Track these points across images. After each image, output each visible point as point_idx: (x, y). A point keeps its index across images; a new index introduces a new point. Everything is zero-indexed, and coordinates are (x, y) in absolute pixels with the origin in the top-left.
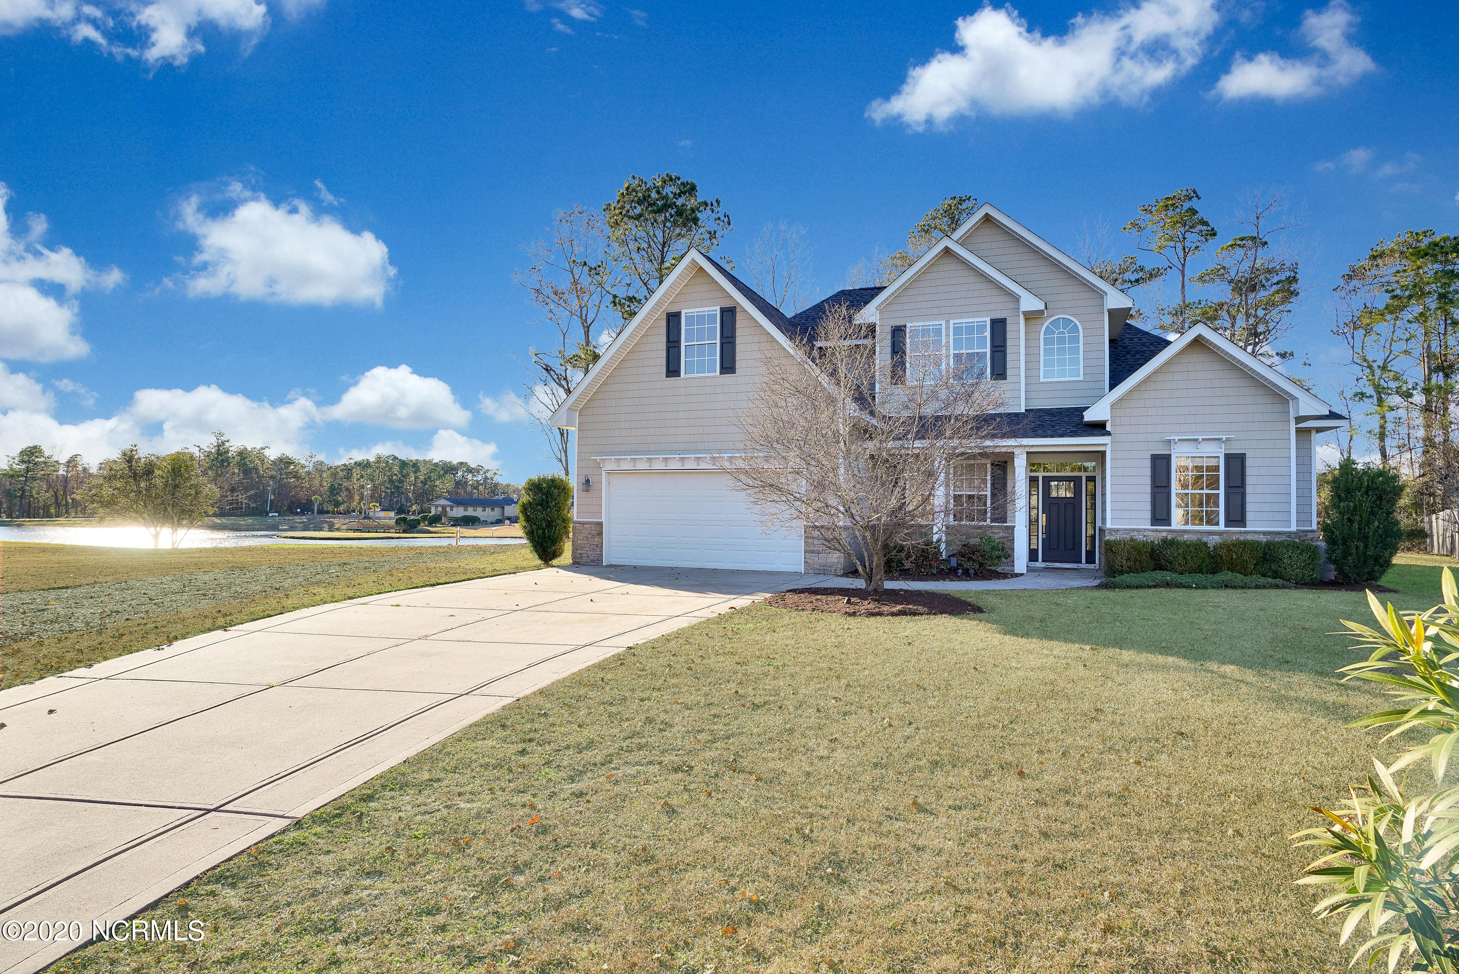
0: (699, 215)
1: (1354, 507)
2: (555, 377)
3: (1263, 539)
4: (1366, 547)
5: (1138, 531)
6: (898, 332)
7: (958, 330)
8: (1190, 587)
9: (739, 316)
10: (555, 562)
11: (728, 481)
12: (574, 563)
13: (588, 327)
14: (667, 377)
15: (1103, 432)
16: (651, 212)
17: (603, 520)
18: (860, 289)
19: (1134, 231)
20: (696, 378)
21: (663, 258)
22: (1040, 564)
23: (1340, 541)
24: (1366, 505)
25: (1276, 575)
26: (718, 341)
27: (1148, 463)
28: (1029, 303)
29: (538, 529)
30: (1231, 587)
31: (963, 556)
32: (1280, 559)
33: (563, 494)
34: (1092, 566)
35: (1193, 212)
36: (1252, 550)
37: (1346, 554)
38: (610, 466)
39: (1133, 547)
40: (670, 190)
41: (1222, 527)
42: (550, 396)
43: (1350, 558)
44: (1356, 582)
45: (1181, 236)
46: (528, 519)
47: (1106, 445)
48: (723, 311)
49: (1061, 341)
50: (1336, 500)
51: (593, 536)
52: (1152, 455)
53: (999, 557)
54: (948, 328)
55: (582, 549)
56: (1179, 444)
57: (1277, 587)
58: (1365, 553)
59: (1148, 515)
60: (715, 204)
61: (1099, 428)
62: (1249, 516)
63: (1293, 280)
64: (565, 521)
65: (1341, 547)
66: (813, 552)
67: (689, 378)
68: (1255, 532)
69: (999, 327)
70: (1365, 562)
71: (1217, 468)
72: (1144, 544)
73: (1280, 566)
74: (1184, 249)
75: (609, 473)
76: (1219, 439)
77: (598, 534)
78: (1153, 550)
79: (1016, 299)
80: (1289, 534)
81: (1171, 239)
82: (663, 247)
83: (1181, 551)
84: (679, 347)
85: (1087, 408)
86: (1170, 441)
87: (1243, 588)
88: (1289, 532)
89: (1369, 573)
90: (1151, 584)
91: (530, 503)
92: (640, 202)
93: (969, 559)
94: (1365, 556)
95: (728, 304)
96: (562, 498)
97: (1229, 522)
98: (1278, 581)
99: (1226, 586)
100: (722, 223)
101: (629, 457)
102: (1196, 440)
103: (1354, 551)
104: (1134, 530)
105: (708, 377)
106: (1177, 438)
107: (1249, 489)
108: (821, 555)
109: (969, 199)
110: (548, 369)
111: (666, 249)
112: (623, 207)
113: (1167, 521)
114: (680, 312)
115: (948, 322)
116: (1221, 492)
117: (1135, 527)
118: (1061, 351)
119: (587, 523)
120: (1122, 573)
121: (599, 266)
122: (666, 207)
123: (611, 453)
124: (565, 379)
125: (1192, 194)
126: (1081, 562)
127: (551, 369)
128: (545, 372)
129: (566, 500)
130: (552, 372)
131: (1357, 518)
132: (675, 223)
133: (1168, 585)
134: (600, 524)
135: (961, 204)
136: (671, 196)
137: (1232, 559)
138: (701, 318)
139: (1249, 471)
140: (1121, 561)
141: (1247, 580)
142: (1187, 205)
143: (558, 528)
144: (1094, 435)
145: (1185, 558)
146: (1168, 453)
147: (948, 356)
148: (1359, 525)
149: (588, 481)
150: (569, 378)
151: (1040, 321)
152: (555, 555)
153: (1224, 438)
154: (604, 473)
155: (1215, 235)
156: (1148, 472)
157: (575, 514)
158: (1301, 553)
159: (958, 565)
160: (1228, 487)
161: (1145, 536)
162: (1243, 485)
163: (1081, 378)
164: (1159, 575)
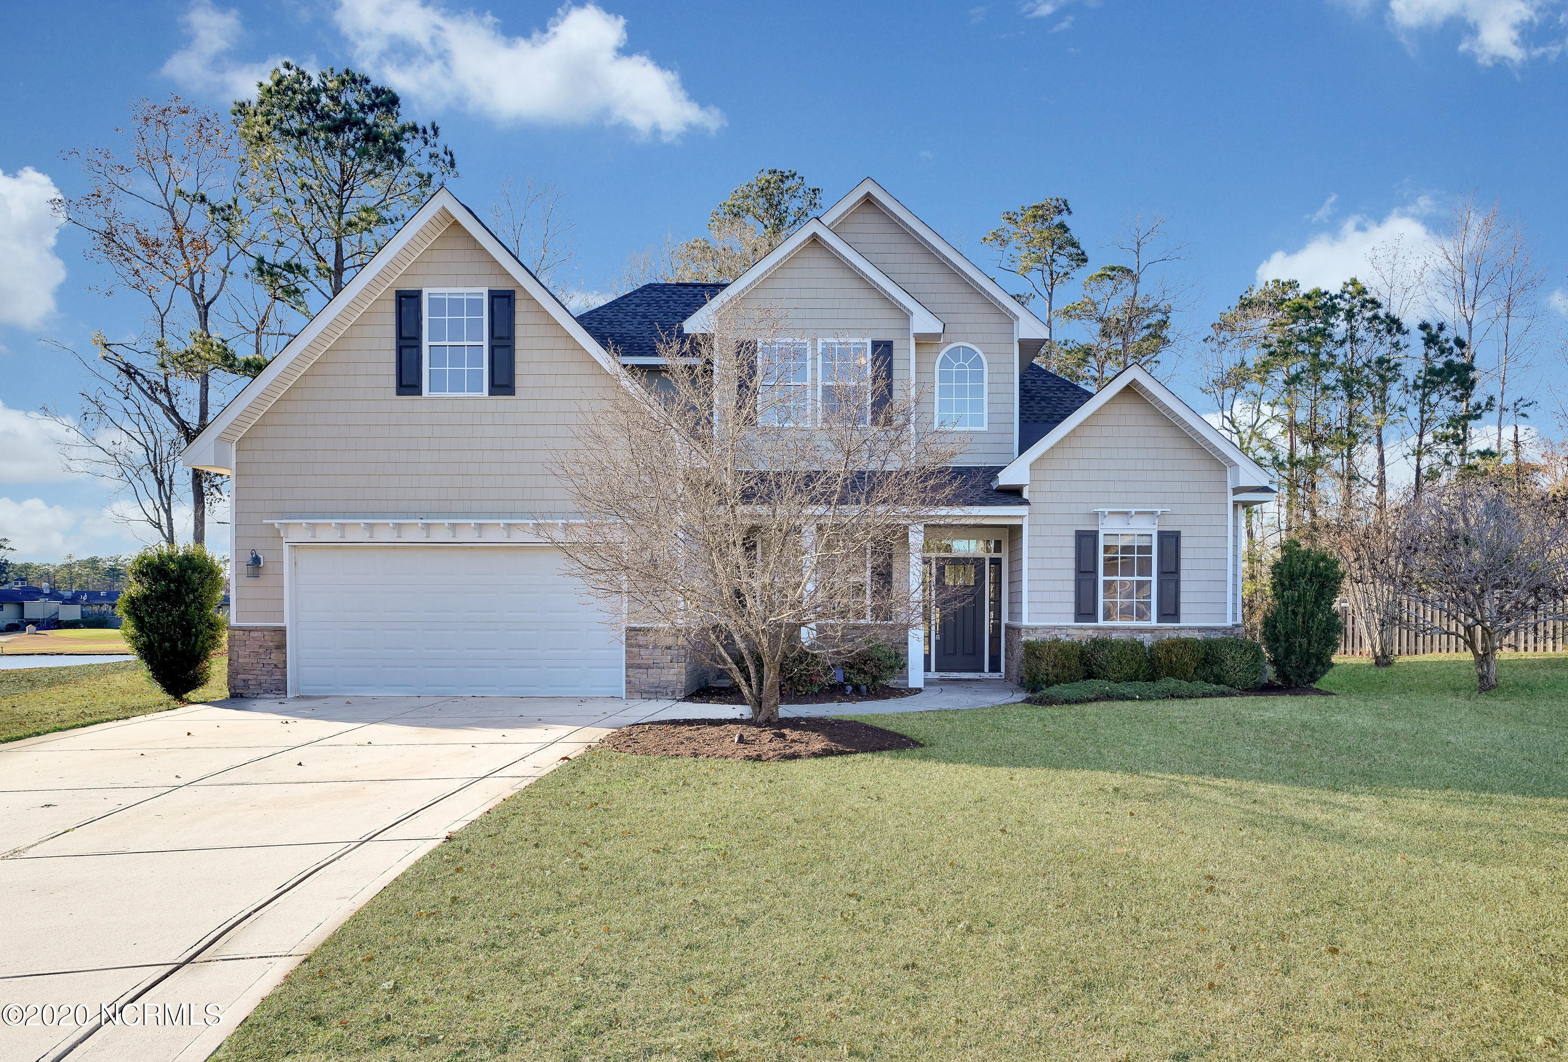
0: (403, 145)
1: (1299, 597)
2: (145, 386)
3: (1198, 636)
4: (1309, 643)
5: (1060, 628)
6: (746, 349)
7: (828, 353)
8: (1133, 699)
9: (520, 307)
10: (192, 695)
11: (559, 561)
12: (233, 696)
13: (206, 307)
14: (399, 394)
15: (1020, 500)
16: (322, 129)
17: (286, 623)
18: (678, 285)
19: (996, 244)
20: (448, 399)
21: (341, 207)
22: (934, 675)
23: (1282, 638)
24: (1310, 595)
25: (1219, 680)
26: (485, 343)
27: (1072, 542)
28: (923, 322)
29: (163, 639)
30: (1178, 697)
31: (852, 667)
32: (1223, 661)
33: (208, 581)
34: (996, 675)
35: (1062, 227)
36: (1193, 651)
37: (1289, 652)
38: (297, 535)
39: (1060, 650)
40: (350, 97)
41: (1153, 622)
42: (135, 417)
43: (1293, 657)
44: (1297, 686)
45: (1049, 258)
46: (140, 625)
47: (1022, 517)
48: (494, 296)
49: (961, 377)
50: (1279, 589)
51: (268, 651)
52: (1077, 532)
53: (892, 667)
54: (815, 349)
55: (246, 671)
56: (1109, 518)
57: (1223, 694)
58: (1308, 650)
59: (1071, 608)
60: (430, 132)
61: (1013, 494)
62: (1183, 609)
63: (1163, 324)
64: (213, 626)
65: (1283, 644)
66: (639, 667)
67: (437, 399)
68: (1190, 628)
69: (883, 349)
70: (1308, 662)
71: (1148, 549)
72: (1072, 645)
73: (1222, 669)
74: (1051, 274)
75: (295, 546)
76: (1152, 513)
77: (278, 648)
78: (1083, 653)
79: (906, 315)
80: (1224, 630)
81: (1039, 260)
82: (341, 188)
83: (1115, 654)
84: (418, 347)
85: (1002, 468)
86: (1097, 514)
87: (1191, 697)
88: (1225, 628)
89: (1311, 675)
90: (1091, 696)
91: (146, 598)
92: (301, 109)
93: (860, 671)
94: (1309, 653)
95: (502, 285)
96: (207, 588)
97: (1162, 617)
98: (1222, 687)
99: (1173, 696)
100: (441, 163)
101: (333, 521)
102: (1126, 513)
103: (1298, 649)
104: (1055, 628)
105: (469, 399)
106: (1107, 510)
107: (1183, 575)
108: (651, 671)
109: (793, 176)
110: (130, 372)
111: (346, 194)
112: (269, 113)
113: (1093, 616)
114: (420, 292)
115: (815, 340)
116: (1154, 578)
117: (1056, 624)
118: (961, 391)
119: (256, 629)
120: (1049, 684)
121: (230, 207)
122: (349, 122)
123: (301, 515)
124: (166, 391)
125: (1063, 207)
126: (983, 671)
127: (136, 372)
128: (124, 377)
129: (213, 590)
130: (138, 378)
131: (1301, 610)
132: (363, 153)
133: (1109, 697)
134: (282, 631)
135: (782, 182)
136: (355, 106)
137: (1171, 661)
138: (456, 305)
139: (1184, 554)
140: (1045, 667)
141: (1192, 686)
142: (1057, 220)
143: (201, 638)
144: (1008, 504)
145: (1120, 663)
146: (1095, 529)
147: (815, 389)
148: (1303, 618)
149: (256, 560)
150: (172, 389)
151: (934, 349)
152: (195, 682)
153: (1159, 511)
154: (286, 547)
155: (1085, 260)
156: (1072, 553)
157: (233, 617)
158: (1245, 653)
159: (846, 679)
160: (1161, 573)
161: (1067, 635)
162: (1177, 571)
163: (985, 428)
164: (1097, 685)
